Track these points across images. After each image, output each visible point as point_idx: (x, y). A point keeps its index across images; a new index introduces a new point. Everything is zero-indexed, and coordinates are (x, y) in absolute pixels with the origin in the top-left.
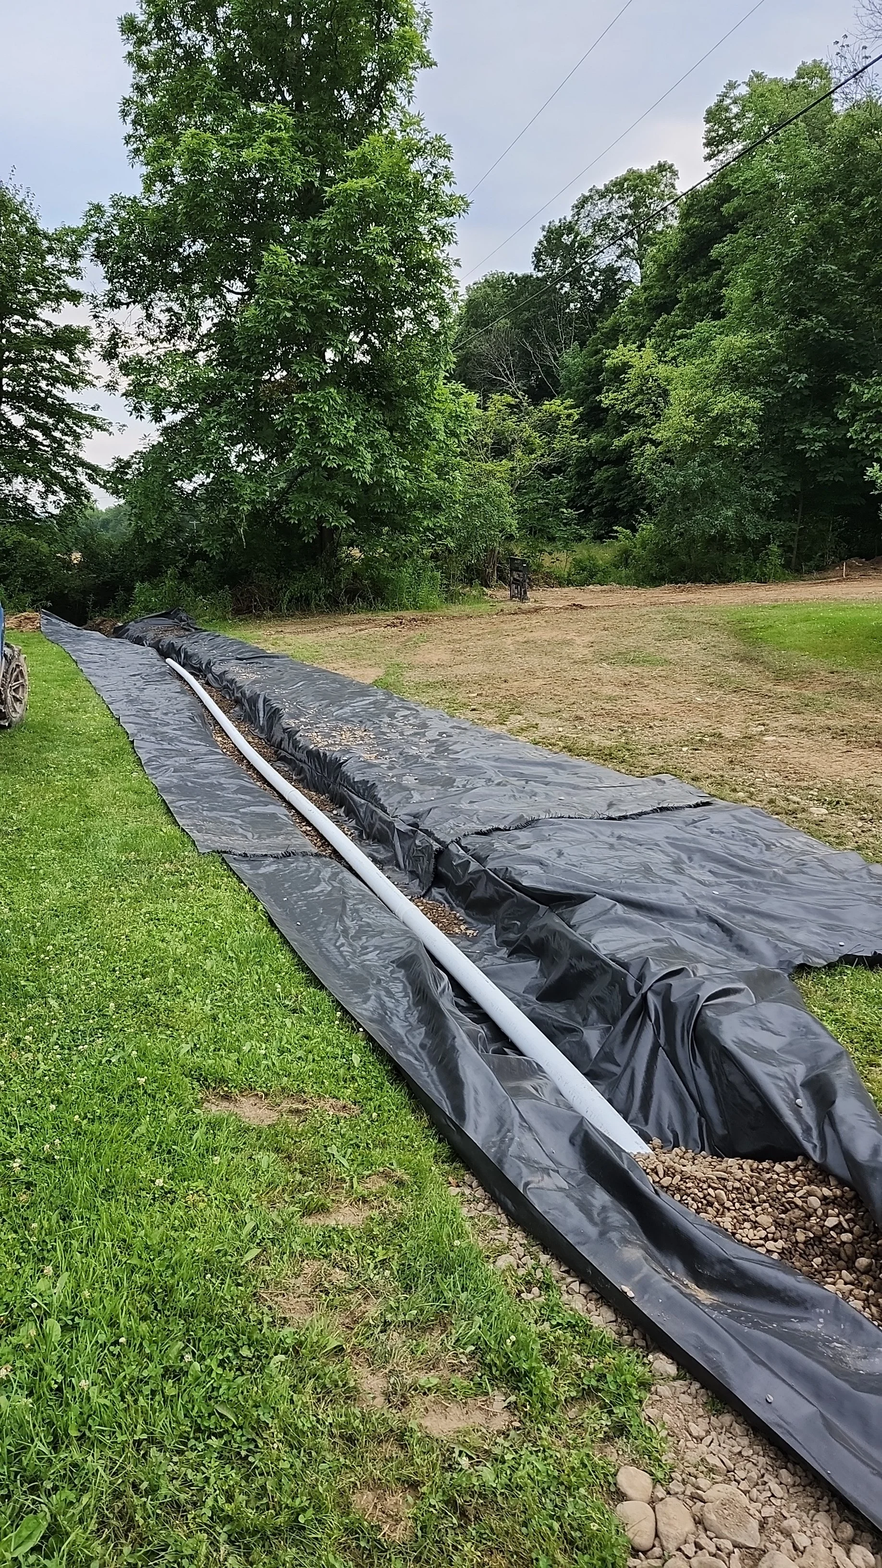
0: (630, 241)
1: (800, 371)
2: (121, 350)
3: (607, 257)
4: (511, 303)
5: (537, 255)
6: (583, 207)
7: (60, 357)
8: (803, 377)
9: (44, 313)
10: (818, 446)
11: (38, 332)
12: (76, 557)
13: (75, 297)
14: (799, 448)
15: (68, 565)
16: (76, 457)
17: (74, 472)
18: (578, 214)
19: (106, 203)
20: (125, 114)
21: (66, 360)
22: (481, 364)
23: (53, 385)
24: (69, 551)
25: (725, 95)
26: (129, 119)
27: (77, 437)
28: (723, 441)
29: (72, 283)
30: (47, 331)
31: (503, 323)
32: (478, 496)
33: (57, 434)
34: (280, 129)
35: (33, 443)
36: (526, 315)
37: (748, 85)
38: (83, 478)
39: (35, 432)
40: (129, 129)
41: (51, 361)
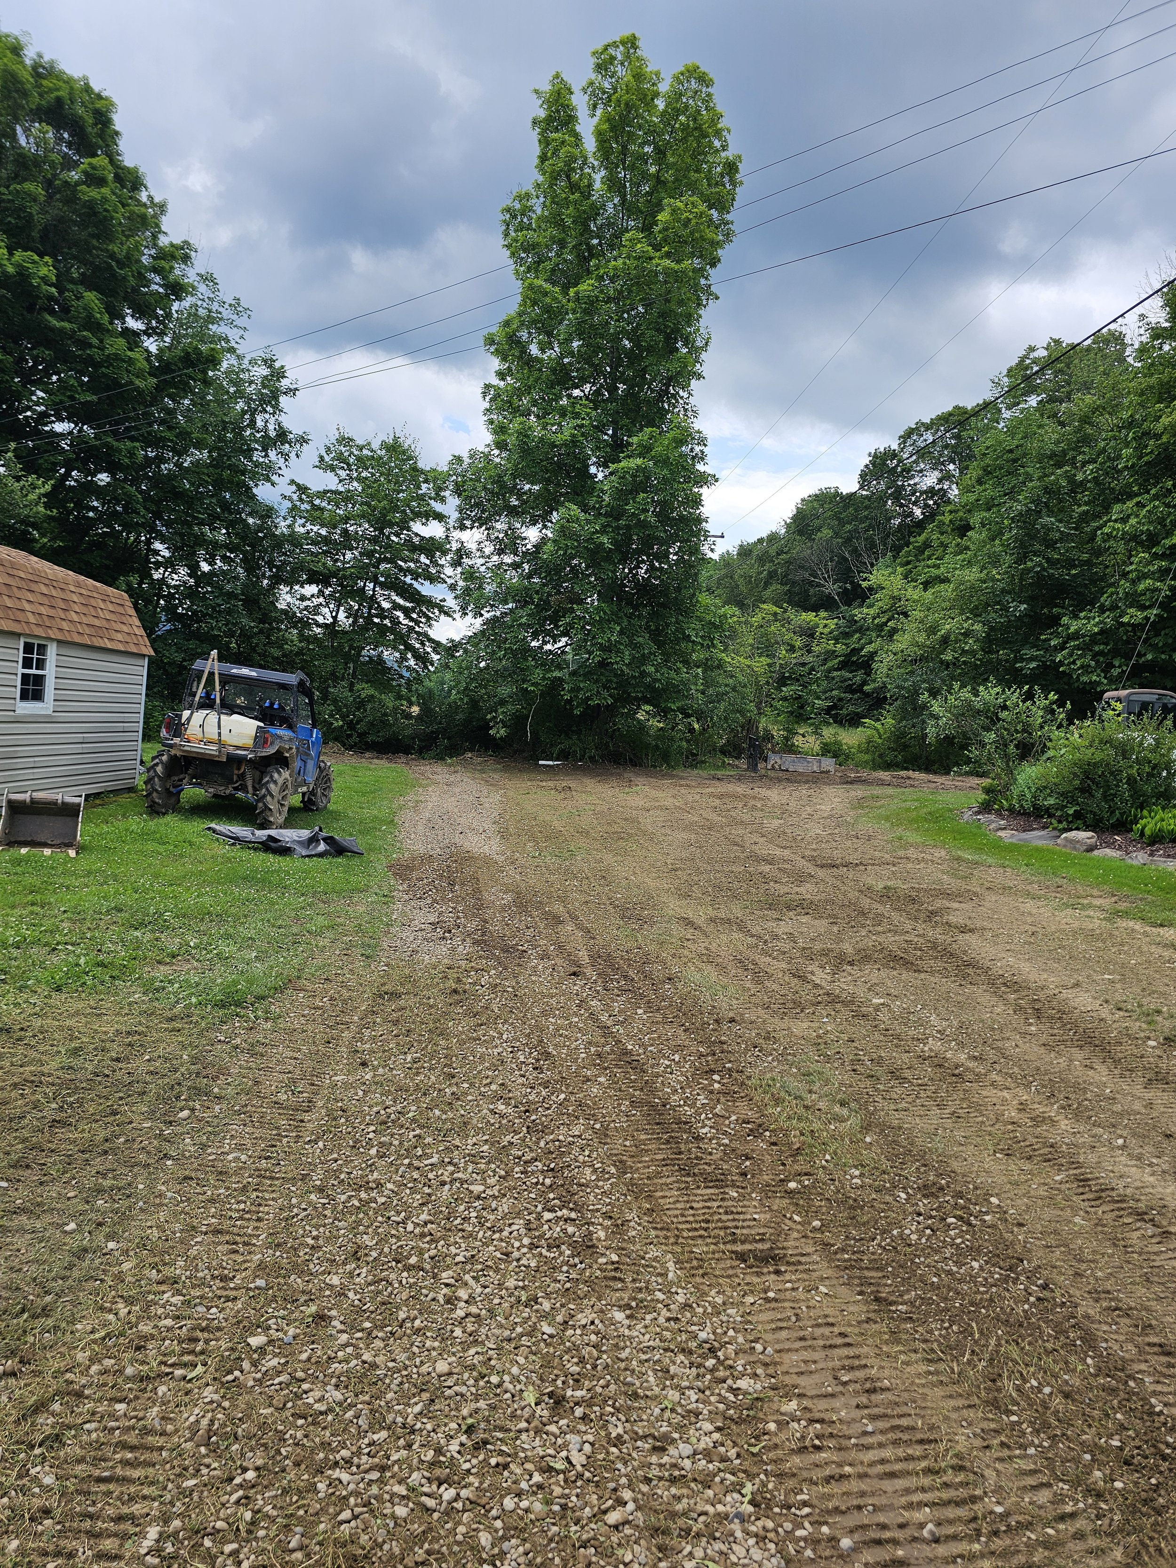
0: (951, 467)
1: (1020, 602)
2: (465, 560)
3: (930, 480)
4: (836, 516)
5: (863, 476)
6: (909, 437)
7: (423, 559)
8: (1023, 607)
9: (417, 527)
10: (1033, 665)
11: (409, 541)
12: (415, 710)
13: (440, 517)
14: (1018, 665)
15: (408, 716)
16: (426, 635)
17: (423, 644)
18: (905, 442)
19: (465, 456)
20: (484, 394)
21: (428, 562)
22: (802, 567)
23: (416, 579)
24: (411, 704)
25: (1026, 357)
26: (488, 398)
27: (429, 619)
28: (948, 656)
29: (437, 506)
30: (416, 540)
31: (826, 533)
32: (726, 685)
33: (414, 616)
34: (583, 419)
35: (396, 622)
36: (848, 527)
37: (1047, 349)
38: (429, 650)
39: (399, 613)
40: (487, 405)
41: (418, 561)
